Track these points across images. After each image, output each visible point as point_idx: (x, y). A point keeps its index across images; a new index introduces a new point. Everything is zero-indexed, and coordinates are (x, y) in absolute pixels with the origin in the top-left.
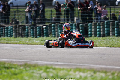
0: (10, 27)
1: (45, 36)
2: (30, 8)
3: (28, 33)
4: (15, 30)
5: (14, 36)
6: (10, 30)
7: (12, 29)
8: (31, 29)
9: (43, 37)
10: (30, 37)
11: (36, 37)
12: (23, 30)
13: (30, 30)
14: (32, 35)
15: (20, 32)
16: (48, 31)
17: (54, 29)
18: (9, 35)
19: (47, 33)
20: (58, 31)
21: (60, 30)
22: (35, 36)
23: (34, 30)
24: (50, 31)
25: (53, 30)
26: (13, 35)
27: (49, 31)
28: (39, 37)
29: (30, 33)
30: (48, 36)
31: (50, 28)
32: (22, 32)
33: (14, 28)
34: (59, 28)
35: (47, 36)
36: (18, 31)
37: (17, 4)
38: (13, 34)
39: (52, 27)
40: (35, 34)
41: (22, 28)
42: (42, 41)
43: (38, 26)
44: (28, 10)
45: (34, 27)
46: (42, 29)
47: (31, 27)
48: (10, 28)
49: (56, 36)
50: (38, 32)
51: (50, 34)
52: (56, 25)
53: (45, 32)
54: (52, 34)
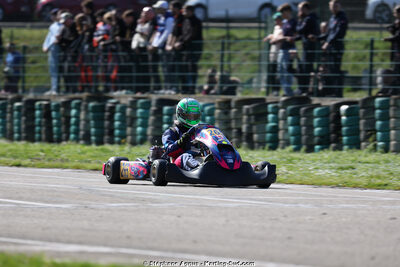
0: (204, 106)
1: (346, 147)
3: (275, 130)
4: (224, 117)
7: (211, 113)
8: (291, 115)
9: (339, 148)
10: (283, 148)
11: (310, 149)
12: (257, 120)
13: (285, 119)
14: (292, 138)
15: (244, 128)
16: (358, 125)
17: (385, 117)
19: (354, 132)
22: (306, 143)
23: (303, 120)
24: (366, 124)
25: (379, 123)
27: (361, 127)
28: (322, 149)
29: (286, 130)
30: (359, 147)
31: (365, 114)
32: (250, 128)
33: (217, 111)
35: (355, 145)
36: (233, 125)
37: (227, 11)
39: (374, 109)
40: (304, 138)
41: (251, 112)
42: (342, 169)
43: (318, 105)
45: (303, 109)
46: (332, 115)
47: (290, 107)
49: (392, 148)
50: (317, 130)
51: (366, 138)
52: (392, 102)
53: (347, 131)
54: (375, 140)
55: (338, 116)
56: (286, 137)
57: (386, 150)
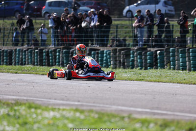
0: (107, 51)
2: (139, 22)
3: (133, 61)
4: (114, 56)
5: (112, 66)
6: (106, 56)
7: (109, 54)
8: (139, 55)
9: (157, 68)
10: (136, 68)
11: (146, 69)
12: (126, 57)
13: (137, 57)
14: (139, 64)
15: (122, 60)
17: (174, 56)
18: (104, 65)
19: (162, 62)
20: (178, 60)
21: (181, 58)
22: (144, 66)
23: (143, 57)
24: (166, 58)
26: (110, 65)
27: (165, 60)
28: (150, 69)
29: (137, 61)
31: (166, 55)
32: (124, 60)
33: (112, 53)
34: (180, 55)
35: (163, 67)
36: (118, 59)
38: (110, 62)
39: (170, 52)
40: (144, 64)
41: (124, 54)
43: (150, 51)
44: (138, 24)
45: (143, 52)
46: (154, 55)
47: (138, 52)
48: (106, 53)
49: (176, 68)
50: (148, 61)
51: (167, 64)
52: (176, 50)
53: (160, 61)
54: (170, 65)
55: (156, 55)
56: (137, 64)
57: (174, 69)
